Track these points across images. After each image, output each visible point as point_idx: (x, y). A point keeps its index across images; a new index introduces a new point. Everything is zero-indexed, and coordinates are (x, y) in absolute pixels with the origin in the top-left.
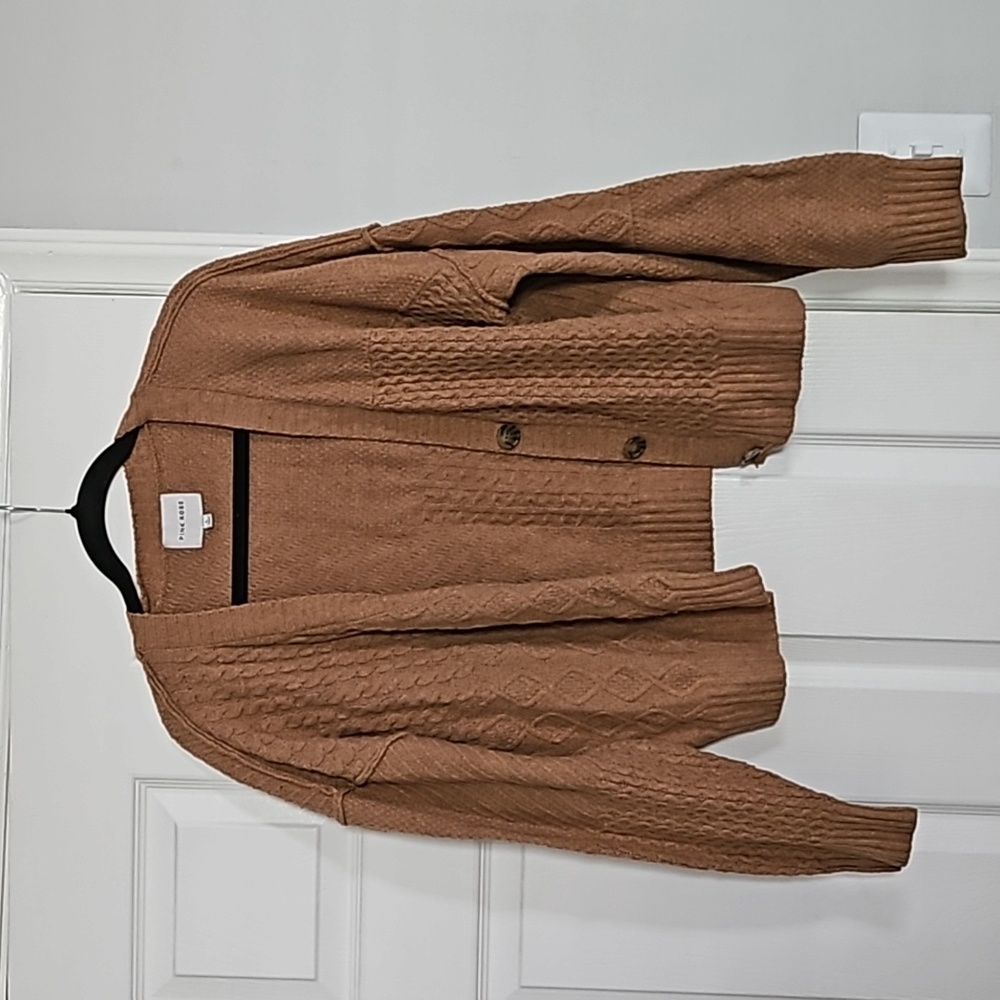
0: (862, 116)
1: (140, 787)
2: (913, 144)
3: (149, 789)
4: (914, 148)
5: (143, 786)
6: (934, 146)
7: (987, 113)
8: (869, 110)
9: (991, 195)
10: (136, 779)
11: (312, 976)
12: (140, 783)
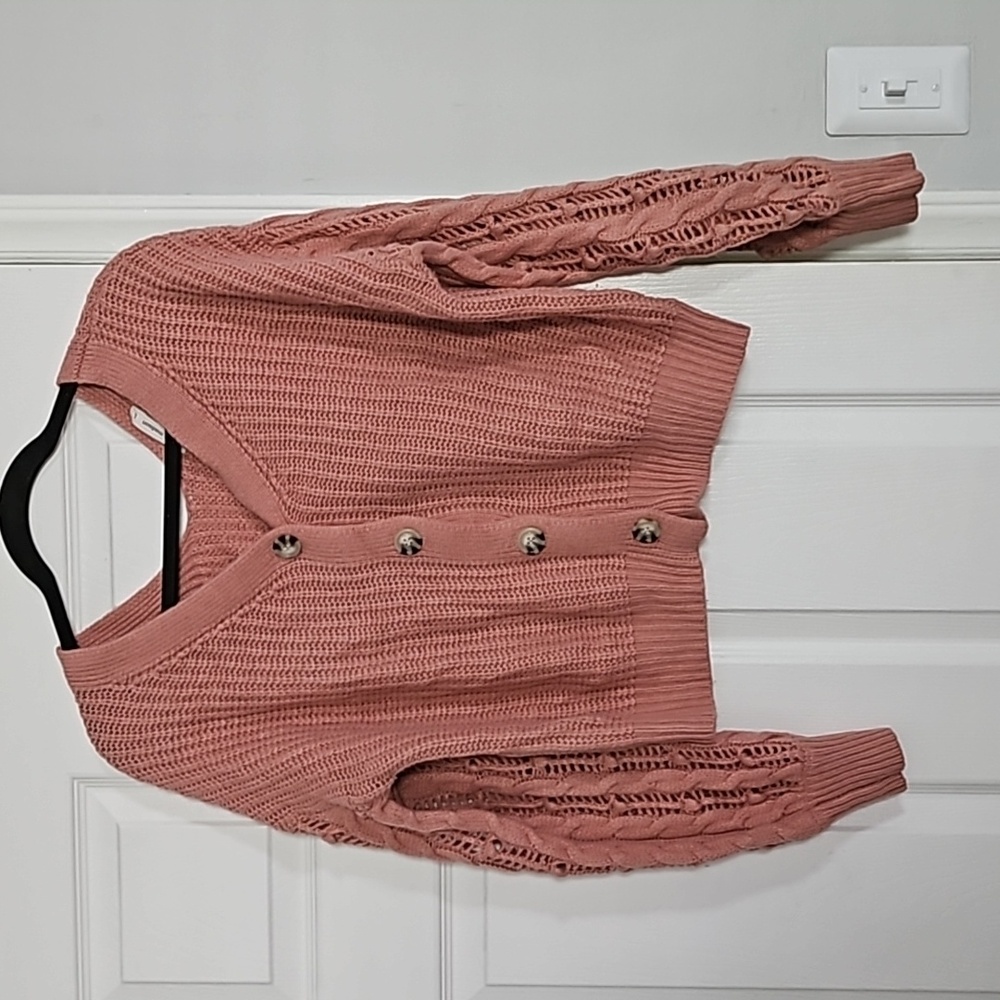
0: (829, 52)
1: (78, 786)
2: (885, 80)
3: (88, 789)
4: (886, 84)
5: (82, 786)
6: (908, 82)
7: (965, 44)
8: (836, 44)
9: (970, 134)
10: (74, 778)
11: (267, 980)
12: (78, 783)
